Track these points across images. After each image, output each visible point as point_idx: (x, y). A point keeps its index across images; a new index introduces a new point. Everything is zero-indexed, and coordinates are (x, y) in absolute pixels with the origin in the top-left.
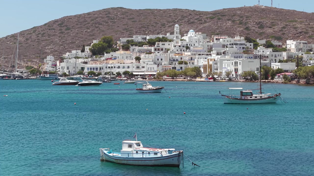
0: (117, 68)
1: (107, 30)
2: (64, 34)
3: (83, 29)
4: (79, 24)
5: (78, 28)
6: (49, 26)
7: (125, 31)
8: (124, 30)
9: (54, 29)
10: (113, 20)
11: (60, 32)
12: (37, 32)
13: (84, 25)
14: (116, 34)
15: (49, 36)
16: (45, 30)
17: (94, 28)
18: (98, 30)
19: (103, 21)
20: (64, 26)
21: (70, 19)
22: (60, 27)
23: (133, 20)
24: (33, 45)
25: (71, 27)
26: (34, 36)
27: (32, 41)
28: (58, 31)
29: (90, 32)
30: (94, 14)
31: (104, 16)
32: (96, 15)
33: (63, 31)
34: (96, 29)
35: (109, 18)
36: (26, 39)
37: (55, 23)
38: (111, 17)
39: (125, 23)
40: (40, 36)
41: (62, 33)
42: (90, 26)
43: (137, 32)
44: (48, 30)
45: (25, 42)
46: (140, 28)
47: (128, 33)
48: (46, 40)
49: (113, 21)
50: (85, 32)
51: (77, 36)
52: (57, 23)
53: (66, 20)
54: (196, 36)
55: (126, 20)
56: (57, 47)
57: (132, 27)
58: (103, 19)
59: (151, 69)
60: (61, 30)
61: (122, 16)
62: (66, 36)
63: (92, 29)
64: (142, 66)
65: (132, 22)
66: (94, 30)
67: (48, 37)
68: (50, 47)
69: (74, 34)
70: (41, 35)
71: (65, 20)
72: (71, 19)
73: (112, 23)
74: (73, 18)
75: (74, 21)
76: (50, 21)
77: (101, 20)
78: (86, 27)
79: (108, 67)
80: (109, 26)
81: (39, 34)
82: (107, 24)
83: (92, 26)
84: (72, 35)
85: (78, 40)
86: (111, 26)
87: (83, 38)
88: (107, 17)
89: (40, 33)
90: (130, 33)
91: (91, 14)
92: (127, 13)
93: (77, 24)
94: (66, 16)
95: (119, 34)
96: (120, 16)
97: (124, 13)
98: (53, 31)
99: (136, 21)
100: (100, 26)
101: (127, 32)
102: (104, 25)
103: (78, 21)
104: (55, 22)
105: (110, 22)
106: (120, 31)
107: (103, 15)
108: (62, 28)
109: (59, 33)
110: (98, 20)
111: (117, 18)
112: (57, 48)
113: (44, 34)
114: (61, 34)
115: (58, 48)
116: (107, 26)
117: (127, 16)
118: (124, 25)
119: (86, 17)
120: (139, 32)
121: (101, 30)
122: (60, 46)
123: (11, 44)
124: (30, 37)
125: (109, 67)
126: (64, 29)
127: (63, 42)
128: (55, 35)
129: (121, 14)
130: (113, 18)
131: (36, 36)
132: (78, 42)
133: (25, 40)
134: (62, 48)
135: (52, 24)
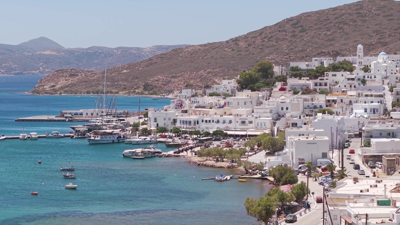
0: (215, 122)
1: (353, 32)
2: (296, 38)
3: (322, 30)
4: (319, 23)
5: (316, 29)
6: (280, 26)
7: (375, 34)
8: (373, 32)
9: (285, 31)
10: (364, 18)
11: (292, 34)
12: (264, 34)
13: (325, 25)
14: (362, 39)
15: (278, 40)
16: (273, 32)
17: (335, 30)
18: (340, 33)
19: (350, 20)
20: (298, 27)
21: (308, 16)
22: (294, 28)
23: (390, 18)
24: (253, 54)
25: (307, 28)
26: (258, 41)
27: (254, 47)
28: (290, 33)
29: (330, 35)
30: (341, 10)
31: (354, 11)
32: (343, 11)
33: (296, 33)
34: (338, 31)
35: (359, 15)
36: (248, 44)
37: (289, 22)
38: (361, 14)
39: (378, 22)
40: (266, 40)
41: (294, 36)
42: (332, 26)
43: (390, 35)
44: (278, 32)
45: (246, 49)
46: (396, 30)
47: (378, 36)
48: (273, 46)
49: (363, 20)
50: (324, 34)
51: (311, 41)
52: (291, 23)
53: (304, 18)
54: (385, 62)
55: (381, 18)
56: (281, 56)
57: (385, 28)
58: (351, 17)
59: (261, 125)
60: (294, 31)
61: (378, 12)
62: (298, 40)
63: (334, 30)
64: (249, 121)
65: (388, 20)
66: (336, 32)
67: (275, 42)
68: (271, 57)
69: (308, 39)
70: (268, 39)
71: (302, 18)
72: (310, 16)
73: (361, 22)
74: (312, 15)
75: (313, 19)
76: (284, 20)
77: (347, 17)
78: (327, 28)
79: (204, 121)
80: (356, 26)
81: (265, 37)
82: (354, 24)
83: (335, 26)
84: (305, 39)
85: (311, 46)
86: (359, 27)
87: (318, 44)
88: (356, 13)
89: (267, 37)
90: (380, 37)
91: (337, 10)
92: (385, 7)
93: (316, 24)
94: (306, 12)
95: (366, 38)
96: (374, 13)
97: (380, 7)
98: (284, 34)
99: (393, 19)
100: (345, 27)
101: (376, 35)
102: (350, 25)
103: (318, 19)
104: (289, 20)
105: (360, 20)
106: (368, 34)
107: (352, 10)
108: (295, 30)
109: (291, 36)
110: (344, 18)
111: (369, 15)
112: (279, 58)
113: (272, 37)
114: (293, 38)
115: (281, 58)
116: (353, 27)
117: (384, 12)
118: (376, 25)
119: (330, 15)
120: (394, 35)
121: (345, 32)
122: (285, 55)
123: (229, 52)
124: (254, 42)
125: (206, 121)
126: (297, 30)
127: (292, 49)
128: (285, 39)
129: (376, 9)
130: (365, 15)
131: (261, 41)
132: (310, 49)
133: (247, 46)
134: (286, 58)
135: (284, 23)
